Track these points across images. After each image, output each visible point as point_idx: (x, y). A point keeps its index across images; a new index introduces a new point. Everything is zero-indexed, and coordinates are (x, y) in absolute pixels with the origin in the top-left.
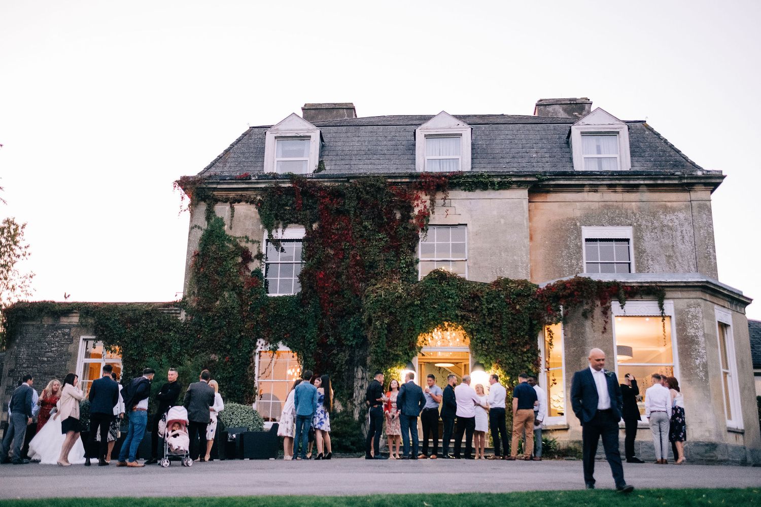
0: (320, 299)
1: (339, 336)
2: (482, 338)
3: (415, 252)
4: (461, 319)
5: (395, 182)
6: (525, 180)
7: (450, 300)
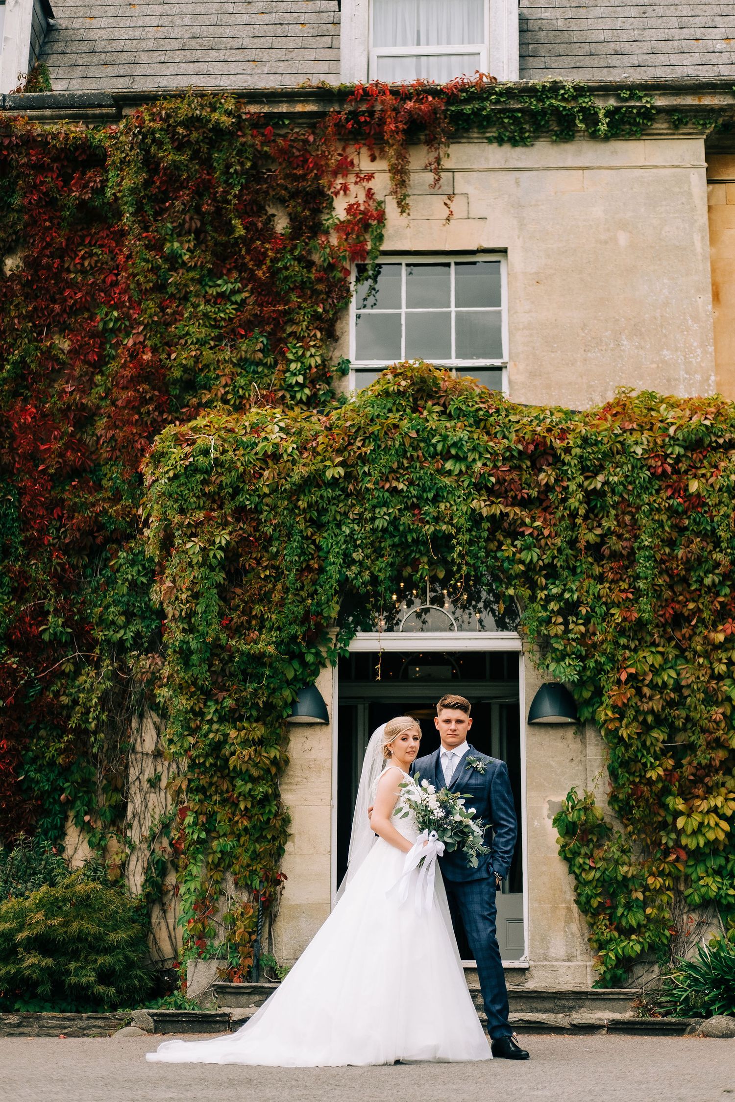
0: (22, 492)
1: (79, 612)
2: (567, 595)
3: (336, 339)
4: (492, 532)
5: (269, 116)
6: (696, 102)
7: (449, 465)
